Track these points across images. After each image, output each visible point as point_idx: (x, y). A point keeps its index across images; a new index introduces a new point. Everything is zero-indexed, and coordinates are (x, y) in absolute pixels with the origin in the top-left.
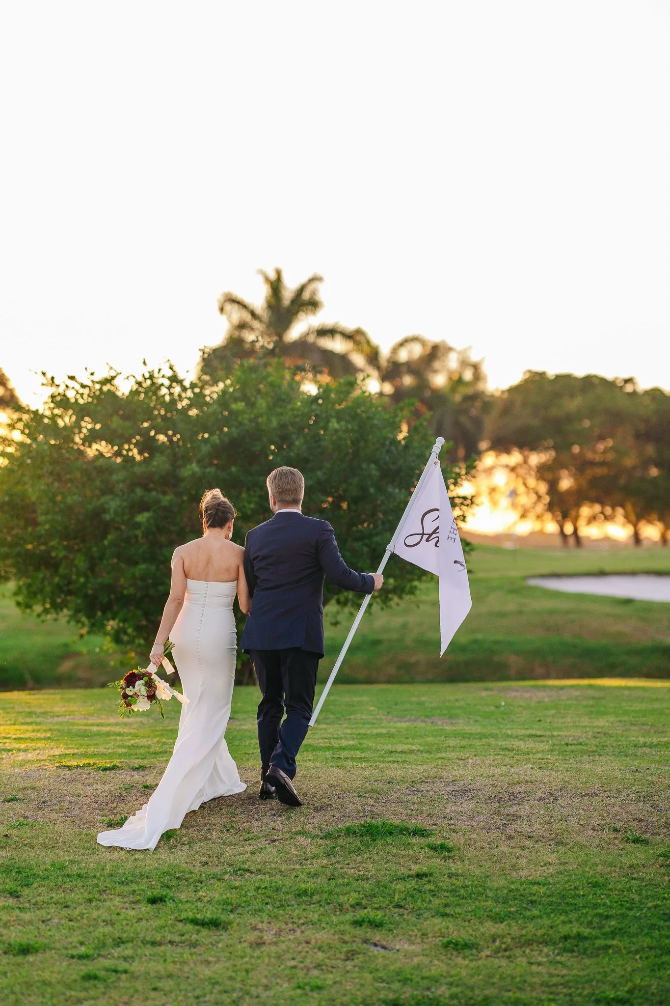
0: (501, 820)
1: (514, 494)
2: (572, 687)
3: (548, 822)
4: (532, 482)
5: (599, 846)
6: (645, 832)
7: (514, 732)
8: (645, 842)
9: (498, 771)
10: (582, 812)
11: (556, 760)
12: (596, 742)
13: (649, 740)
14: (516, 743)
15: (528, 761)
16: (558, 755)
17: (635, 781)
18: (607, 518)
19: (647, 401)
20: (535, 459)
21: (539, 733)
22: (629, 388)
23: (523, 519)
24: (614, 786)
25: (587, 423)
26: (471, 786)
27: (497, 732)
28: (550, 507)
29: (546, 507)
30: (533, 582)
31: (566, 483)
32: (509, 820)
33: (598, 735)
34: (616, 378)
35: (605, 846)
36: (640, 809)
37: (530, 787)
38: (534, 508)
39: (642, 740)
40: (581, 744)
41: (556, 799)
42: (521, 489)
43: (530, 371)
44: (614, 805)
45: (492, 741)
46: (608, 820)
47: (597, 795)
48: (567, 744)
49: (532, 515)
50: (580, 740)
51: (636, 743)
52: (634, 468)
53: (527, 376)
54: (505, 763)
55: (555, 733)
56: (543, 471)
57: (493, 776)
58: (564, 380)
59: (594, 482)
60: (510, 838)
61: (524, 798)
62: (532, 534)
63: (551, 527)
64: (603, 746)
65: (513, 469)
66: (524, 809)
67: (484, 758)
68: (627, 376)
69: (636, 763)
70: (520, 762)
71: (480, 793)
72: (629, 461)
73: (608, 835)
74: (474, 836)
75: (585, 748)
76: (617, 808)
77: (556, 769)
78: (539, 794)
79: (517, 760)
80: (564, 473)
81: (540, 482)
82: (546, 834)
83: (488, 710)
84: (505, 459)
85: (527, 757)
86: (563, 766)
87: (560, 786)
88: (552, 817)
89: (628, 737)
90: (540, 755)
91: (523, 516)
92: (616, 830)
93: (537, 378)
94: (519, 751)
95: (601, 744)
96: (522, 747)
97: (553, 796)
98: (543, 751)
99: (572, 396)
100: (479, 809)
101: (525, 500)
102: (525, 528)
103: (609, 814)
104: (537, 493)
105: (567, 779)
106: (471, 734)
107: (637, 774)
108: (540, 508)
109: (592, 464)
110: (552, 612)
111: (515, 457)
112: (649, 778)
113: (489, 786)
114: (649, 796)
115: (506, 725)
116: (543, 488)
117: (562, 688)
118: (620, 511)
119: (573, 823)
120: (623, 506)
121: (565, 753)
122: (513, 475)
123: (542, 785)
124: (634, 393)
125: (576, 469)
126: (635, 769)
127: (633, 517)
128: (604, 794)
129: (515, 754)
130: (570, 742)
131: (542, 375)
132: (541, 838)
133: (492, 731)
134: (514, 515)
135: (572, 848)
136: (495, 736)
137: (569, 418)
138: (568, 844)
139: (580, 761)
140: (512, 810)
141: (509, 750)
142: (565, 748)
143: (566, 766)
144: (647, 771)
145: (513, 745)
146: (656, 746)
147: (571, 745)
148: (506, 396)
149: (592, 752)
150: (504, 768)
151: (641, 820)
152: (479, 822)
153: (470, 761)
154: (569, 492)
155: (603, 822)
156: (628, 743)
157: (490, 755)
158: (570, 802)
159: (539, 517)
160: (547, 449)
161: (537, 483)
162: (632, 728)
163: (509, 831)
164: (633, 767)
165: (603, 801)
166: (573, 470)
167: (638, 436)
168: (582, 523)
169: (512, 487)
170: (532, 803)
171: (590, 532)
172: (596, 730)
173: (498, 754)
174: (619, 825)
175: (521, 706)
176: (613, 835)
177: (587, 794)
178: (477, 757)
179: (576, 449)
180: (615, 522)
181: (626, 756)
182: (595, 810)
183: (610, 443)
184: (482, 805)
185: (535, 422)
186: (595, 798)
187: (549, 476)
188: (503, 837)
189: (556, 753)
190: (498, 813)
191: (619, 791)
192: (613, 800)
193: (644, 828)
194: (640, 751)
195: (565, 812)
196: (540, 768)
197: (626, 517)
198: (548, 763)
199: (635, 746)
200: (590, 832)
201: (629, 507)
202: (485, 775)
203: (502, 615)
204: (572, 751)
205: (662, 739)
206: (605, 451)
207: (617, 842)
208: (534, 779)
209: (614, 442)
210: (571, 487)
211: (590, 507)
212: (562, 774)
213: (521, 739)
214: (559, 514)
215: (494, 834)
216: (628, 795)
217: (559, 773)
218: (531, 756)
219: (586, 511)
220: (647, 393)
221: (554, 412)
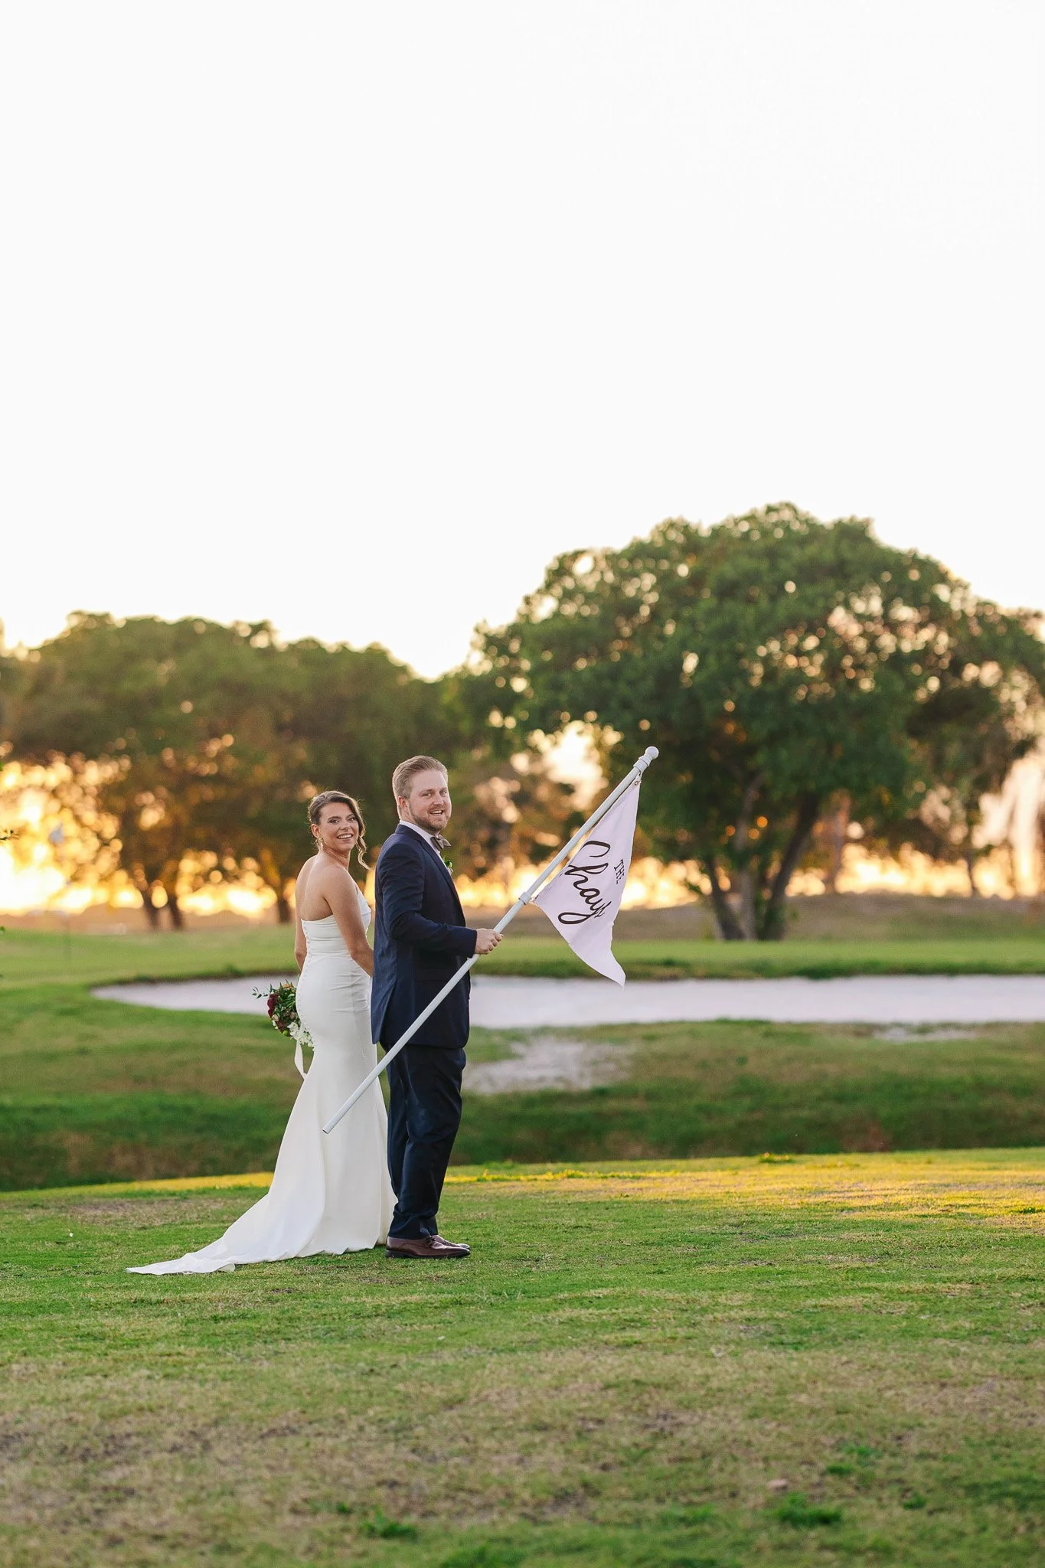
0: (92, 1501)
1: (55, 840)
2: (203, 1192)
3: (194, 1501)
4: (90, 817)
5: (310, 1549)
6: (406, 1511)
7: (101, 1297)
8: (408, 1535)
9: (77, 1389)
10: (266, 1474)
11: (198, 1355)
12: (272, 1311)
13: (381, 1300)
14: (110, 1322)
15: (138, 1360)
16: (200, 1344)
17: (371, 1395)
18: (229, 877)
19: (293, 663)
20: (95, 774)
21: (154, 1297)
22: (261, 641)
23: (75, 884)
24: (329, 1410)
25: (187, 707)
26: (20, 1427)
27: (66, 1297)
28: (125, 861)
29: (116, 860)
30: (103, 995)
31: (151, 817)
32: (109, 1501)
33: (276, 1295)
34: (238, 623)
35: (324, 1549)
36: (390, 1458)
37: (148, 1421)
38: (94, 861)
39: (369, 1302)
40: (243, 1317)
41: (207, 1446)
42: (71, 829)
43: (78, 613)
44: (333, 1453)
45: (58, 1319)
46: (325, 1489)
47: (294, 1432)
48: (216, 1319)
49: (91, 877)
50: (242, 1308)
51: (358, 1308)
52: (274, 786)
53: (75, 621)
54: (89, 1369)
55: (188, 1296)
56: (109, 797)
57: (68, 1400)
58: (143, 629)
59: (203, 813)
60: (114, 1542)
61: (136, 1447)
62: (93, 910)
63: (128, 897)
64: (290, 1319)
65: (54, 793)
66: (140, 1474)
67: (43, 1359)
68: (257, 620)
69: (366, 1353)
70: (121, 1365)
71: (40, 1443)
72: (265, 772)
73: (327, 1523)
74: (33, 1543)
75: (254, 1325)
76: (340, 1460)
77: (200, 1376)
78: (170, 1437)
79: (116, 1361)
80: (148, 798)
81: (104, 816)
82: (192, 1528)
83: (40, 1249)
84: (39, 775)
85: (135, 1351)
86: (214, 1369)
87: (214, 1416)
88: (202, 1488)
89: (339, 1296)
90: (161, 1347)
91: (75, 879)
92: (344, 1511)
93: (94, 625)
94: (118, 1341)
95: (286, 1316)
96: (123, 1330)
97: (200, 1439)
98: (166, 1337)
99: (161, 658)
100: (41, 1480)
101: (81, 848)
102: (78, 900)
103: (324, 1473)
104: (99, 835)
105: (226, 1399)
106: (12, 1306)
107: (372, 1379)
108: (107, 861)
109: (199, 779)
110: (143, 1049)
111: (58, 772)
112: (400, 1387)
113: (58, 1425)
114: (403, 1430)
115: (84, 1280)
116: (110, 826)
117: (184, 1196)
118: (250, 863)
119: (249, 1499)
120: (256, 856)
121: (214, 1339)
122: (55, 805)
123: (174, 1417)
124: (270, 651)
125: (170, 790)
126: (367, 1369)
127: (274, 876)
128: (309, 1430)
129: (109, 1347)
130: (220, 1312)
131: (102, 619)
132: (181, 1540)
133: (55, 1296)
134: (58, 877)
135: (252, 1558)
136: (63, 1308)
137: (156, 698)
138: (241, 1550)
139: (249, 1356)
140: (114, 1477)
141: (95, 1339)
142: (213, 1327)
143: (221, 1368)
144: (394, 1371)
145: (102, 1326)
146: (400, 1312)
147: (224, 1319)
148: (36, 658)
149: (270, 1333)
150: (89, 1380)
151: (393, 1484)
152: (41, 1509)
153: (15, 1367)
154: (158, 830)
155: (313, 1493)
156: (342, 1310)
157: (56, 1352)
158: (238, 1451)
159: (105, 879)
160: (117, 755)
161: (99, 818)
162: (342, 1276)
163: (111, 1526)
164: (362, 1364)
165: (308, 1445)
166: (163, 791)
167: (280, 728)
168: (182, 887)
169: (53, 823)
170: (157, 1457)
171: (197, 903)
172: (269, 1284)
173: (72, 1349)
174: (351, 1498)
175: (108, 1239)
176: (339, 1523)
177: (272, 1432)
178: (30, 1359)
179: (169, 755)
180: (244, 884)
181: (343, 1338)
182: (294, 1466)
183: (228, 740)
184: (47, 1469)
185: (92, 705)
186: (290, 1438)
187: (120, 803)
188: (99, 1542)
189: (194, 1340)
190: (83, 1486)
191: (341, 1421)
192: (330, 1442)
193: (402, 1502)
194: (371, 1325)
195: (229, 1474)
196: (166, 1376)
197: (262, 873)
198: (182, 1364)
199: (357, 1315)
200: (289, 1519)
201: (266, 856)
202: (49, 1398)
203: (51, 1057)
204: (229, 1334)
205: (409, 1298)
206: (219, 758)
207: (348, 1538)
208: (154, 1403)
209: (235, 738)
210: (160, 822)
211: (197, 859)
212: (214, 1386)
213: (118, 1312)
214: (140, 872)
215: (79, 1534)
216: (361, 1429)
217: (209, 1386)
218: (144, 1349)
219: (188, 865)
220: (293, 648)
221: (127, 685)
